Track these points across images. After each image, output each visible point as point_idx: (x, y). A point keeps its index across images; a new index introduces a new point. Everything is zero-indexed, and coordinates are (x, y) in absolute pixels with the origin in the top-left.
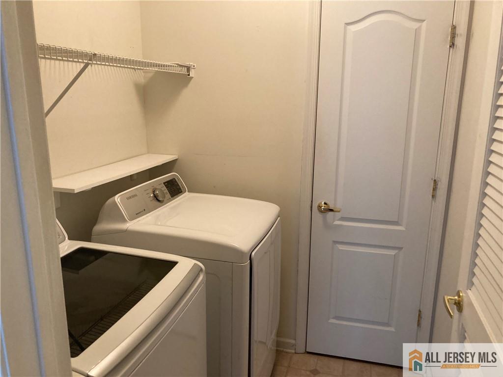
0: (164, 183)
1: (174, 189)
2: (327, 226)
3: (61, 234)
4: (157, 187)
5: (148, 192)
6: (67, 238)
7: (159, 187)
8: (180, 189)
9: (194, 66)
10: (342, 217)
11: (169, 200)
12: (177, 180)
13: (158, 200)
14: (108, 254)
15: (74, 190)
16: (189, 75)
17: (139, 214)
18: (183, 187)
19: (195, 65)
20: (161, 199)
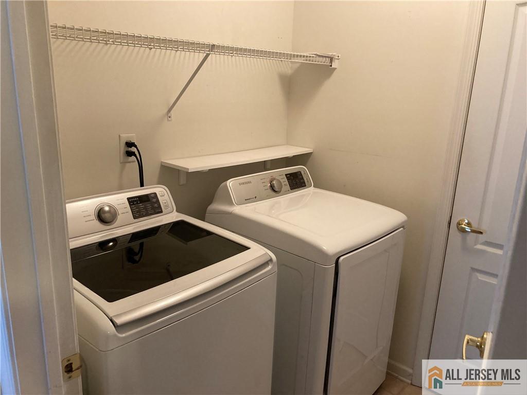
0: (286, 175)
1: (296, 182)
2: (465, 248)
3: (170, 206)
4: (276, 178)
5: (263, 181)
6: (175, 210)
7: (279, 178)
8: (304, 182)
9: (338, 57)
10: (486, 242)
11: (286, 193)
12: (303, 173)
13: (274, 190)
14: (212, 236)
15: (188, 169)
16: (331, 66)
17: (248, 200)
18: (308, 182)
19: (340, 55)
20: (277, 190)
